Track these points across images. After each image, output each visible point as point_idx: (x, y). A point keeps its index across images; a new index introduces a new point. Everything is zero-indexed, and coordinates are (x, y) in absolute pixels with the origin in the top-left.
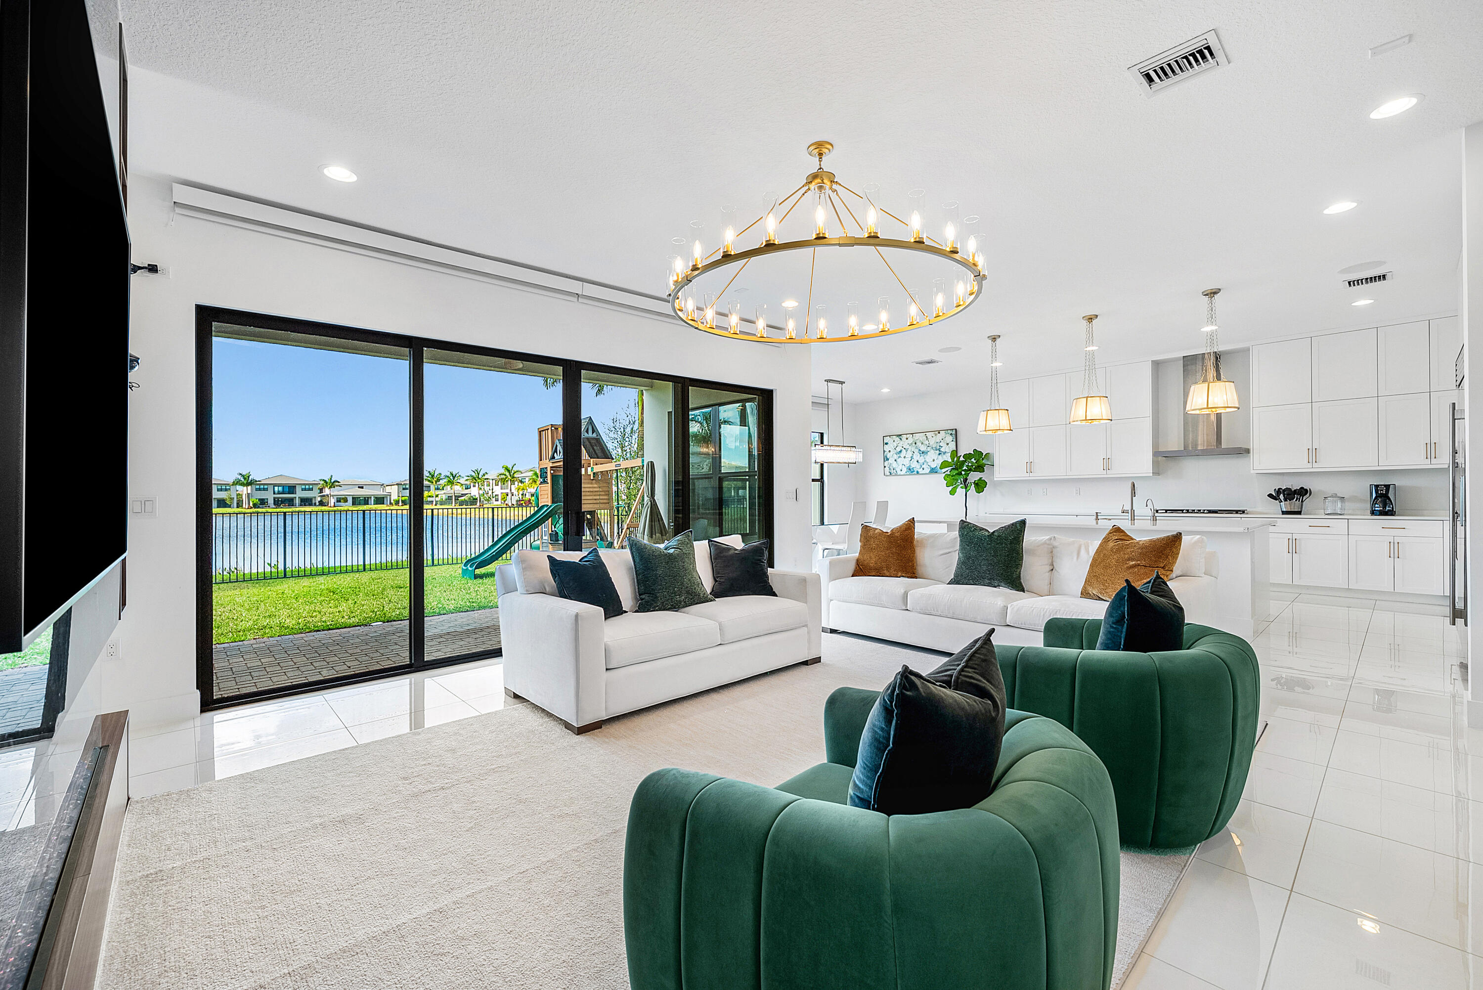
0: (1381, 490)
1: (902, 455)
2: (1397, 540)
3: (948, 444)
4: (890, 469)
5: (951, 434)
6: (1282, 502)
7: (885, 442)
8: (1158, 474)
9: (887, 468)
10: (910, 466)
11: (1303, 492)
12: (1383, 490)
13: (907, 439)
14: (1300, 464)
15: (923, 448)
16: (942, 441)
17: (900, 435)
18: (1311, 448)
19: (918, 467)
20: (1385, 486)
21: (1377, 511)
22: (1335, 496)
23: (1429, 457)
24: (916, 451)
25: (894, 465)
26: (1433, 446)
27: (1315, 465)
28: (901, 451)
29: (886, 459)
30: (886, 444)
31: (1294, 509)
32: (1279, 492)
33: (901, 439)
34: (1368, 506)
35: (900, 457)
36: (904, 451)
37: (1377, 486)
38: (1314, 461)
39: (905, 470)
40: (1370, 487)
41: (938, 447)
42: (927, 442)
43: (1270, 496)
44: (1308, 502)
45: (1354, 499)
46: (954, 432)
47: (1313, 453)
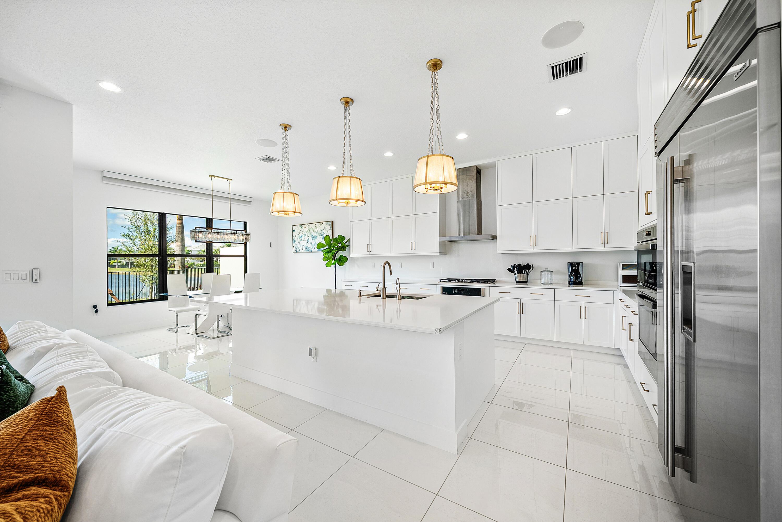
0: (574, 267)
1: (303, 238)
2: (585, 305)
3: (327, 231)
4: (296, 248)
5: (329, 224)
6: (516, 274)
7: (293, 229)
8: (446, 253)
9: (294, 248)
10: (307, 246)
11: (528, 267)
12: (575, 267)
13: (305, 227)
14: (525, 247)
15: (314, 234)
16: (324, 229)
17: (301, 225)
18: (532, 235)
19: (312, 247)
20: (576, 263)
21: (572, 282)
22: (547, 270)
23: (603, 242)
24: (310, 236)
25: (298, 246)
26: (606, 234)
27: (535, 248)
28: (302, 236)
29: (294, 241)
30: (294, 231)
31: (523, 280)
32: (514, 267)
33: (302, 228)
34: (566, 277)
35: (301, 240)
36: (303, 236)
37: (572, 264)
38: (534, 245)
39: (304, 249)
40: (568, 264)
41: (322, 234)
42: (316, 230)
43: (509, 270)
44: (532, 275)
45: (558, 272)
46: (331, 223)
47: (534, 239)
